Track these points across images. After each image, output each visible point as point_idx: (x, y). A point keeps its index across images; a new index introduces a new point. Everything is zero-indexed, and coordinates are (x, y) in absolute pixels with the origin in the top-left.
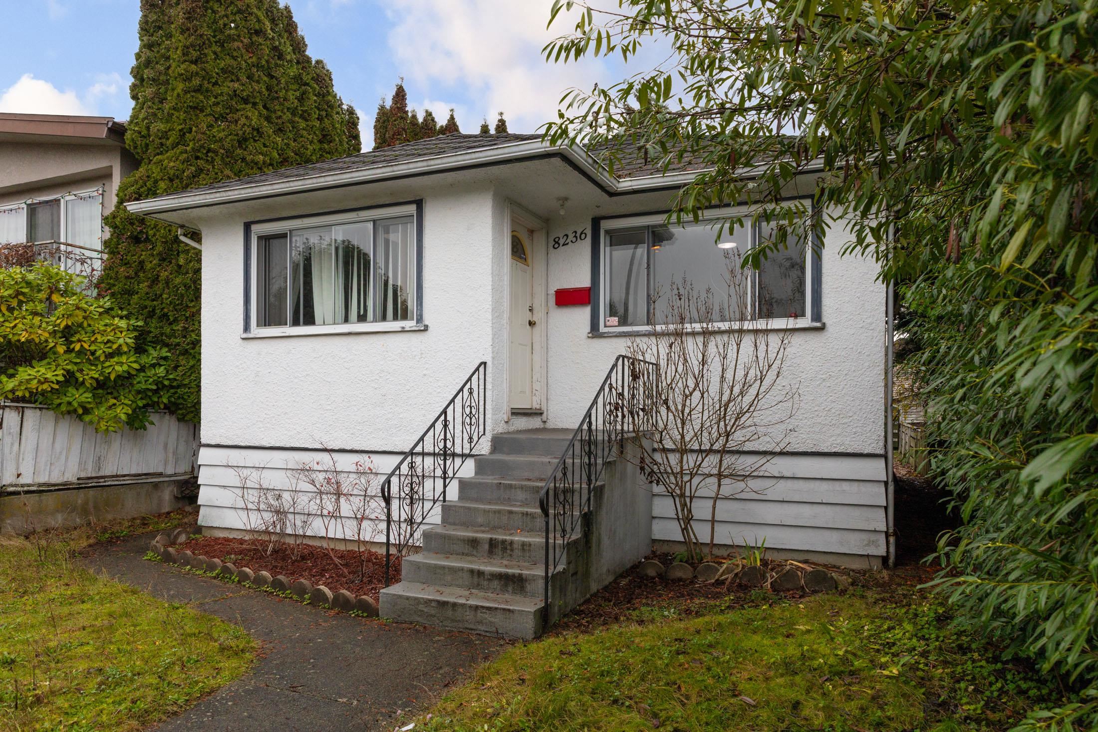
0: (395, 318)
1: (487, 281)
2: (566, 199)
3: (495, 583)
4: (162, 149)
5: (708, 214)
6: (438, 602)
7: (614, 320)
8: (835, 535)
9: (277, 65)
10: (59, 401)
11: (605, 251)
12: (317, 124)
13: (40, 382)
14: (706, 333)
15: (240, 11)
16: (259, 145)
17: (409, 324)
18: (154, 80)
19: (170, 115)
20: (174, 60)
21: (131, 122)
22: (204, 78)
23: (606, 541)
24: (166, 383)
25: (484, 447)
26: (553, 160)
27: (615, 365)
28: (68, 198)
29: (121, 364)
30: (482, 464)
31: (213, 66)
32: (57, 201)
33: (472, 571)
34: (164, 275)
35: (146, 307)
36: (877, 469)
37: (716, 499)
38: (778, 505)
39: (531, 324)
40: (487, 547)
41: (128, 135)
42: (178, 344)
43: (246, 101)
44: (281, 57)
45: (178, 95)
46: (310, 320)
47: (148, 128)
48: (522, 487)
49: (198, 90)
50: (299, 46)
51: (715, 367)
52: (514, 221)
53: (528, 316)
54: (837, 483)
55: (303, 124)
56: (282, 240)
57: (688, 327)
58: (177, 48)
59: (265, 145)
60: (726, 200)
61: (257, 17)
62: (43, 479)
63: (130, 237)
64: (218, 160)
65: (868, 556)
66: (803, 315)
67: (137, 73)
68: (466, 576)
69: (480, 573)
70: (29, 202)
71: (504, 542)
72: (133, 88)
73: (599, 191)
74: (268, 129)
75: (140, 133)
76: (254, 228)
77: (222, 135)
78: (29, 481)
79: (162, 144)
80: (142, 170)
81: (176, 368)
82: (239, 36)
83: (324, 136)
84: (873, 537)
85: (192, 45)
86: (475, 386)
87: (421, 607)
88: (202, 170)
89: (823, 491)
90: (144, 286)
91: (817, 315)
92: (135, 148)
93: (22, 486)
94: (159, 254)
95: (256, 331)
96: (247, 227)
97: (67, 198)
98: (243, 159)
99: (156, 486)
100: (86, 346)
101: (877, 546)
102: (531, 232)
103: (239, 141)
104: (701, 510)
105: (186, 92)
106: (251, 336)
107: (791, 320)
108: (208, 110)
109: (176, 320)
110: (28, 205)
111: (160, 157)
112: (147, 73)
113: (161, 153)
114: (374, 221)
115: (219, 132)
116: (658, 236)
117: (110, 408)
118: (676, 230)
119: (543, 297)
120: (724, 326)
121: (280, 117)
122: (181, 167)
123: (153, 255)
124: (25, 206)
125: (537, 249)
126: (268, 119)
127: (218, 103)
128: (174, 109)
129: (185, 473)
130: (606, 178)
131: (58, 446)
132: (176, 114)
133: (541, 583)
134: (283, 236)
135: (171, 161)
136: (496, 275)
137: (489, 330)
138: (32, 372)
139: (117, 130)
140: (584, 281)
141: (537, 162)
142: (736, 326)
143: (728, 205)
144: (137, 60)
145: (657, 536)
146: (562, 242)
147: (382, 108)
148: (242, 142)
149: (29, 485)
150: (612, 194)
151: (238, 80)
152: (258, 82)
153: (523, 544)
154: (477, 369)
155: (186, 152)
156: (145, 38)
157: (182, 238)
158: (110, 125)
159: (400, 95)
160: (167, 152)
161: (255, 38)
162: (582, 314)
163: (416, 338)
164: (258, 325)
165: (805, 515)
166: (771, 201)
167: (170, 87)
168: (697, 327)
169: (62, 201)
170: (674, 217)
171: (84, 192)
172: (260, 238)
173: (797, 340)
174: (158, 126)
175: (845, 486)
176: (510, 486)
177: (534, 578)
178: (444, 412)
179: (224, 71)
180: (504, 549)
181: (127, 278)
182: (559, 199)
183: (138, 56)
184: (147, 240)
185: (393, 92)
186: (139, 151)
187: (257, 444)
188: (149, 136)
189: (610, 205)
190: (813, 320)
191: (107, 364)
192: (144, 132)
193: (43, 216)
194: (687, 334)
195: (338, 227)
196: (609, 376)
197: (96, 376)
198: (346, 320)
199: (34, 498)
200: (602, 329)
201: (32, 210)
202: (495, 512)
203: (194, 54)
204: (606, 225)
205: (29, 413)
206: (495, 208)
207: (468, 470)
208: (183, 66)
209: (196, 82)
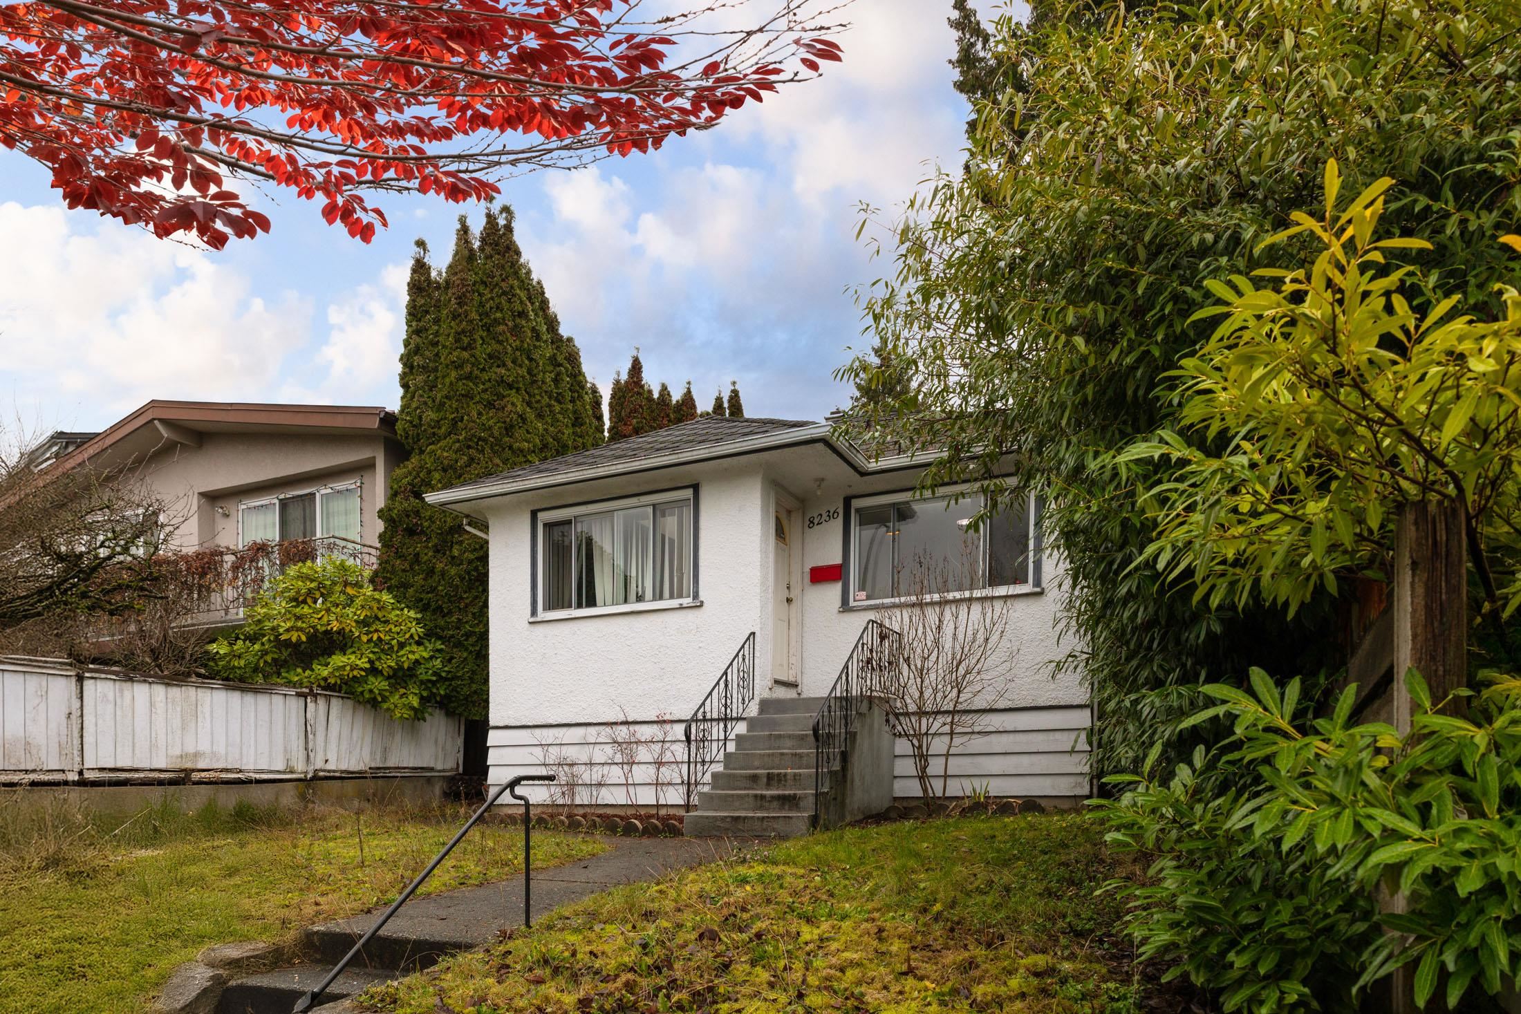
0: (672, 597)
1: (756, 557)
2: (823, 480)
3: (775, 804)
4: (435, 438)
5: (941, 491)
6: (732, 817)
7: (863, 595)
8: (1048, 781)
9: (535, 347)
10: (360, 689)
11: (854, 530)
12: (570, 406)
13: (352, 670)
14: (943, 603)
15: (504, 293)
16: (522, 431)
17: (686, 601)
18: (423, 367)
19: (442, 404)
20: (444, 347)
21: (402, 411)
22: (473, 365)
23: (857, 782)
24: (444, 674)
25: (753, 710)
26: (817, 445)
27: (866, 628)
28: (324, 492)
29: (413, 653)
30: (752, 723)
31: (481, 351)
32: (313, 495)
33: (756, 796)
34: (440, 566)
35: (421, 600)
36: (1083, 719)
37: (947, 755)
38: (1002, 757)
39: (789, 601)
40: (765, 780)
41: (399, 426)
42: (452, 636)
43: (510, 387)
44: (538, 338)
45: (451, 383)
46: (592, 602)
47: (420, 418)
48: (789, 736)
49: (469, 377)
50: (552, 323)
51: (948, 629)
52: (777, 504)
53: (786, 594)
54: (1051, 734)
55: (557, 408)
56: (566, 527)
57: (928, 598)
58: (448, 335)
59: (528, 432)
60: (955, 478)
61: (520, 298)
62: (344, 767)
63: (405, 530)
64: (487, 450)
65: (1075, 796)
66: (1026, 581)
67: (406, 360)
68: (751, 800)
69: (763, 797)
70: (282, 496)
71: (779, 775)
72: (403, 377)
73: (852, 471)
74: (531, 415)
75: (411, 422)
76: (541, 516)
77: (491, 422)
78: (333, 768)
79: (434, 434)
80: (414, 461)
81: (450, 661)
82: (504, 319)
83: (576, 419)
84: (1080, 779)
85: (463, 332)
86: (746, 653)
87: (718, 823)
88: (472, 459)
89: (1040, 742)
90: (419, 579)
91: (1038, 583)
92: (407, 438)
93: (329, 771)
94: (435, 546)
95: (542, 615)
96: (534, 514)
97: (321, 491)
98: (510, 447)
99: (429, 779)
100: (382, 636)
101: (1082, 787)
102: (789, 512)
103: (506, 429)
104: (936, 766)
105: (459, 379)
106: (539, 619)
107: (1012, 587)
108: (477, 398)
109: (450, 613)
110: (281, 500)
111: (432, 447)
112: (417, 360)
113: (433, 443)
114: (654, 506)
115: (488, 420)
116: (903, 513)
117: (401, 697)
118: (916, 507)
119: (800, 574)
120: (958, 595)
121: (538, 402)
122: (454, 456)
123: (427, 547)
124: (277, 501)
125: (794, 528)
126: (529, 404)
127: (486, 390)
128: (447, 397)
129: (451, 770)
130: (860, 460)
131: (355, 734)
132: (448, 403)
133: (812, 800)
134: (569, 522)
135: (443, 451)
136: (764, 552)
137: (758, 603)
138: (344, 659)
139: (388, 419)
140: (838, 560)
141: (803, 447)
142: (967, 594)
143: (956, 483)
144: (406, 346)
145: (898, 794)
146: (816, 521)
147: (617, 382)
148: (509, 429)
149: (334, 771)
150: (863, 474)
151: (504, 365)
152: (521, 366)
153: (795, 775)
154: (748, 639)
155: (458, 441)
156: (414, 324)
157: (468, 528)
158: (382, 415)
159: (636, 368)
160: (439, 441)
161: (518, 320)
162: (832, 592)
163: (691, 615)
164: (544, 609)
165: (1025, 764)
166: (986, 479)
167: (439, 374)
168: (936, 597)
169: (318, 496)
170: (918, 493)
171: (341, 485)
172: (545, 525)
173: (1020, 605)
174: (430, 415)
175: (1058, 735)
176: (780, 736)
177: (806, 796)
178: (726, 673)
179: (490, 356)
180: (779, 781)
181: (404, 571)
182: (816, 480)
183: (407, 343)
184: (423, 532)
185: (628, 365)
186: (410, 441)
187: (544, 723)
188: (421, 425)
189: (861, 484)
190: (1034, 586)
191: (402, 653)
192: (416, 422)
193: (295, 512)
194: (927, 604)
195: (620, 513)
196: (861, 637)
197: (393, 664)
198: (626, 601)
199: (338, 783)
200: (852, 603)
201: (284, 504)
202: (769, 755)
203: (466, 340)
204: (856, 503)
205: (334, 701)
206: (763, 489)
207: (741, 728)
208: (455, 354)
209: (468, 368)
